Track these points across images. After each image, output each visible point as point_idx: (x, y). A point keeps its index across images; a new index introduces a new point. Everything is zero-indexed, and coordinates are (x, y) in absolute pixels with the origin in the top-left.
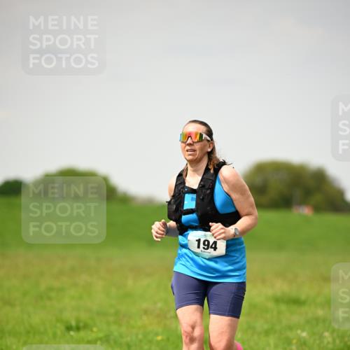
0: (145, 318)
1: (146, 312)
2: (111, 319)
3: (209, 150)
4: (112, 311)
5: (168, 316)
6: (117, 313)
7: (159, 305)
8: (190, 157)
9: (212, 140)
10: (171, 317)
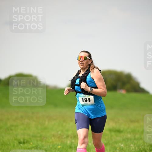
0: (53, 138)
1: (54, 136)
2: (39, 139)
3: (90, 63)
4: (39, 135)
5: (63, 137)
6: (41, 136)
7: (59, 133)
8: (82, 67)
9: (91, 59)
10: (64, 138)
